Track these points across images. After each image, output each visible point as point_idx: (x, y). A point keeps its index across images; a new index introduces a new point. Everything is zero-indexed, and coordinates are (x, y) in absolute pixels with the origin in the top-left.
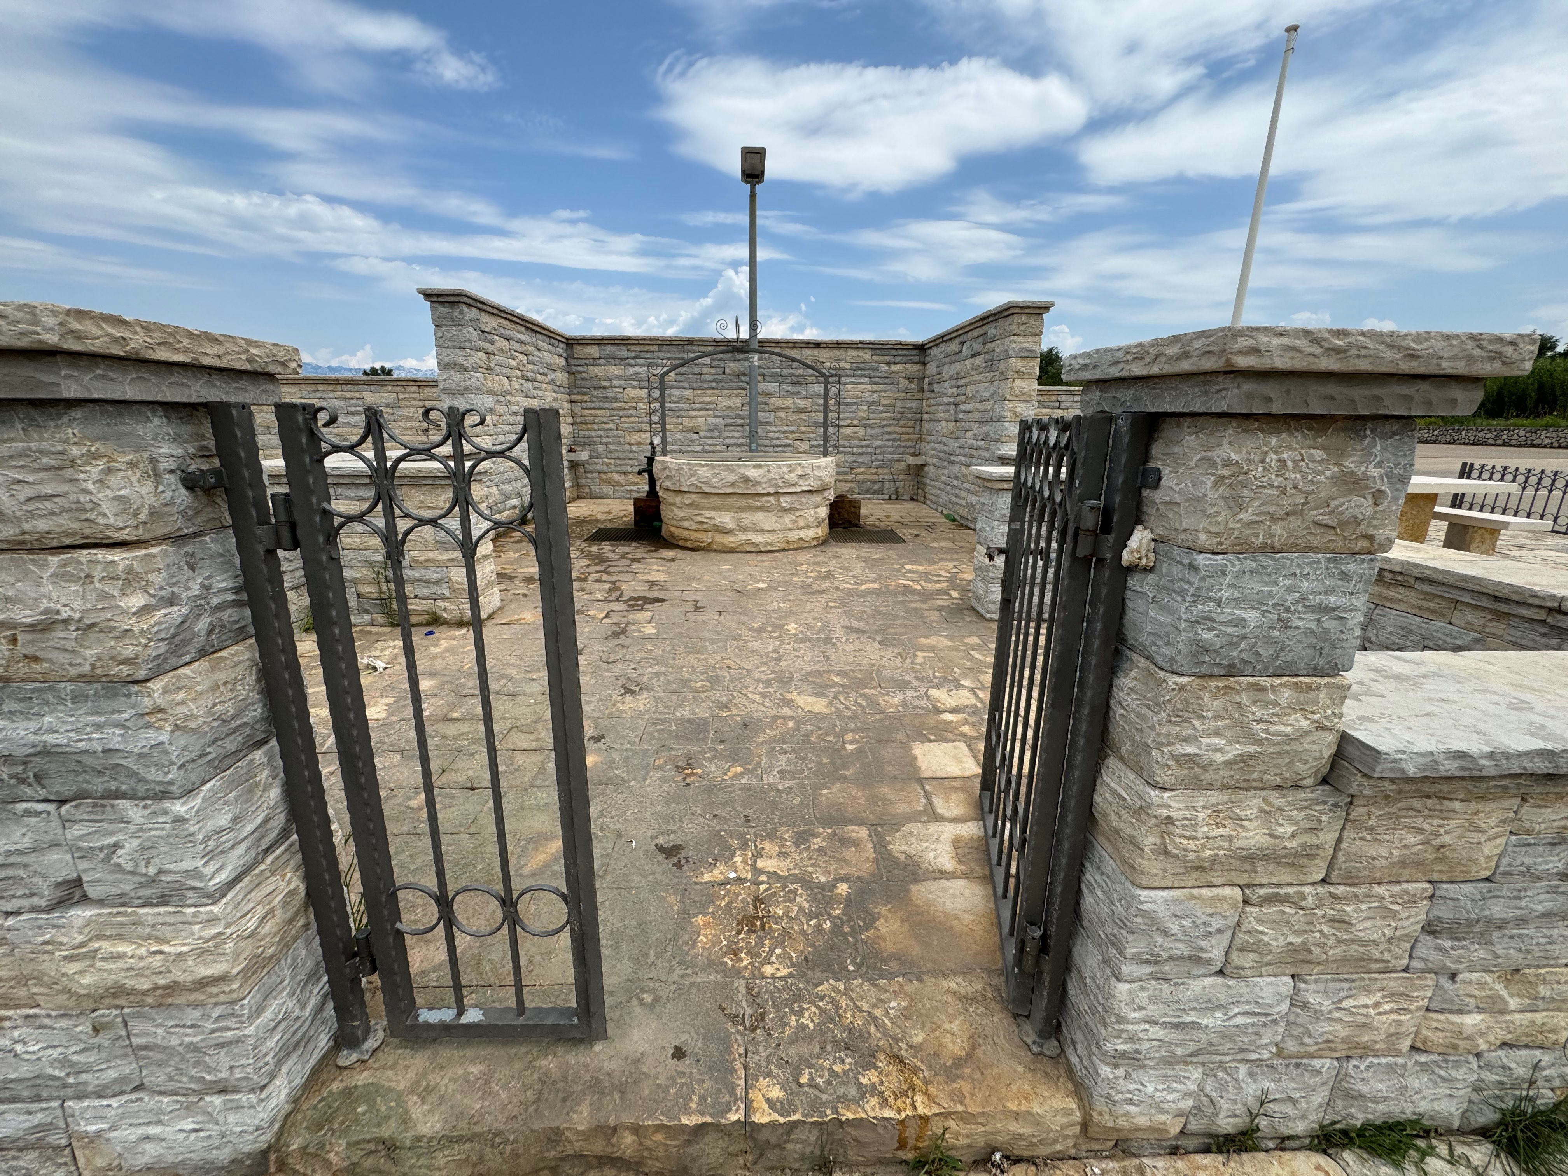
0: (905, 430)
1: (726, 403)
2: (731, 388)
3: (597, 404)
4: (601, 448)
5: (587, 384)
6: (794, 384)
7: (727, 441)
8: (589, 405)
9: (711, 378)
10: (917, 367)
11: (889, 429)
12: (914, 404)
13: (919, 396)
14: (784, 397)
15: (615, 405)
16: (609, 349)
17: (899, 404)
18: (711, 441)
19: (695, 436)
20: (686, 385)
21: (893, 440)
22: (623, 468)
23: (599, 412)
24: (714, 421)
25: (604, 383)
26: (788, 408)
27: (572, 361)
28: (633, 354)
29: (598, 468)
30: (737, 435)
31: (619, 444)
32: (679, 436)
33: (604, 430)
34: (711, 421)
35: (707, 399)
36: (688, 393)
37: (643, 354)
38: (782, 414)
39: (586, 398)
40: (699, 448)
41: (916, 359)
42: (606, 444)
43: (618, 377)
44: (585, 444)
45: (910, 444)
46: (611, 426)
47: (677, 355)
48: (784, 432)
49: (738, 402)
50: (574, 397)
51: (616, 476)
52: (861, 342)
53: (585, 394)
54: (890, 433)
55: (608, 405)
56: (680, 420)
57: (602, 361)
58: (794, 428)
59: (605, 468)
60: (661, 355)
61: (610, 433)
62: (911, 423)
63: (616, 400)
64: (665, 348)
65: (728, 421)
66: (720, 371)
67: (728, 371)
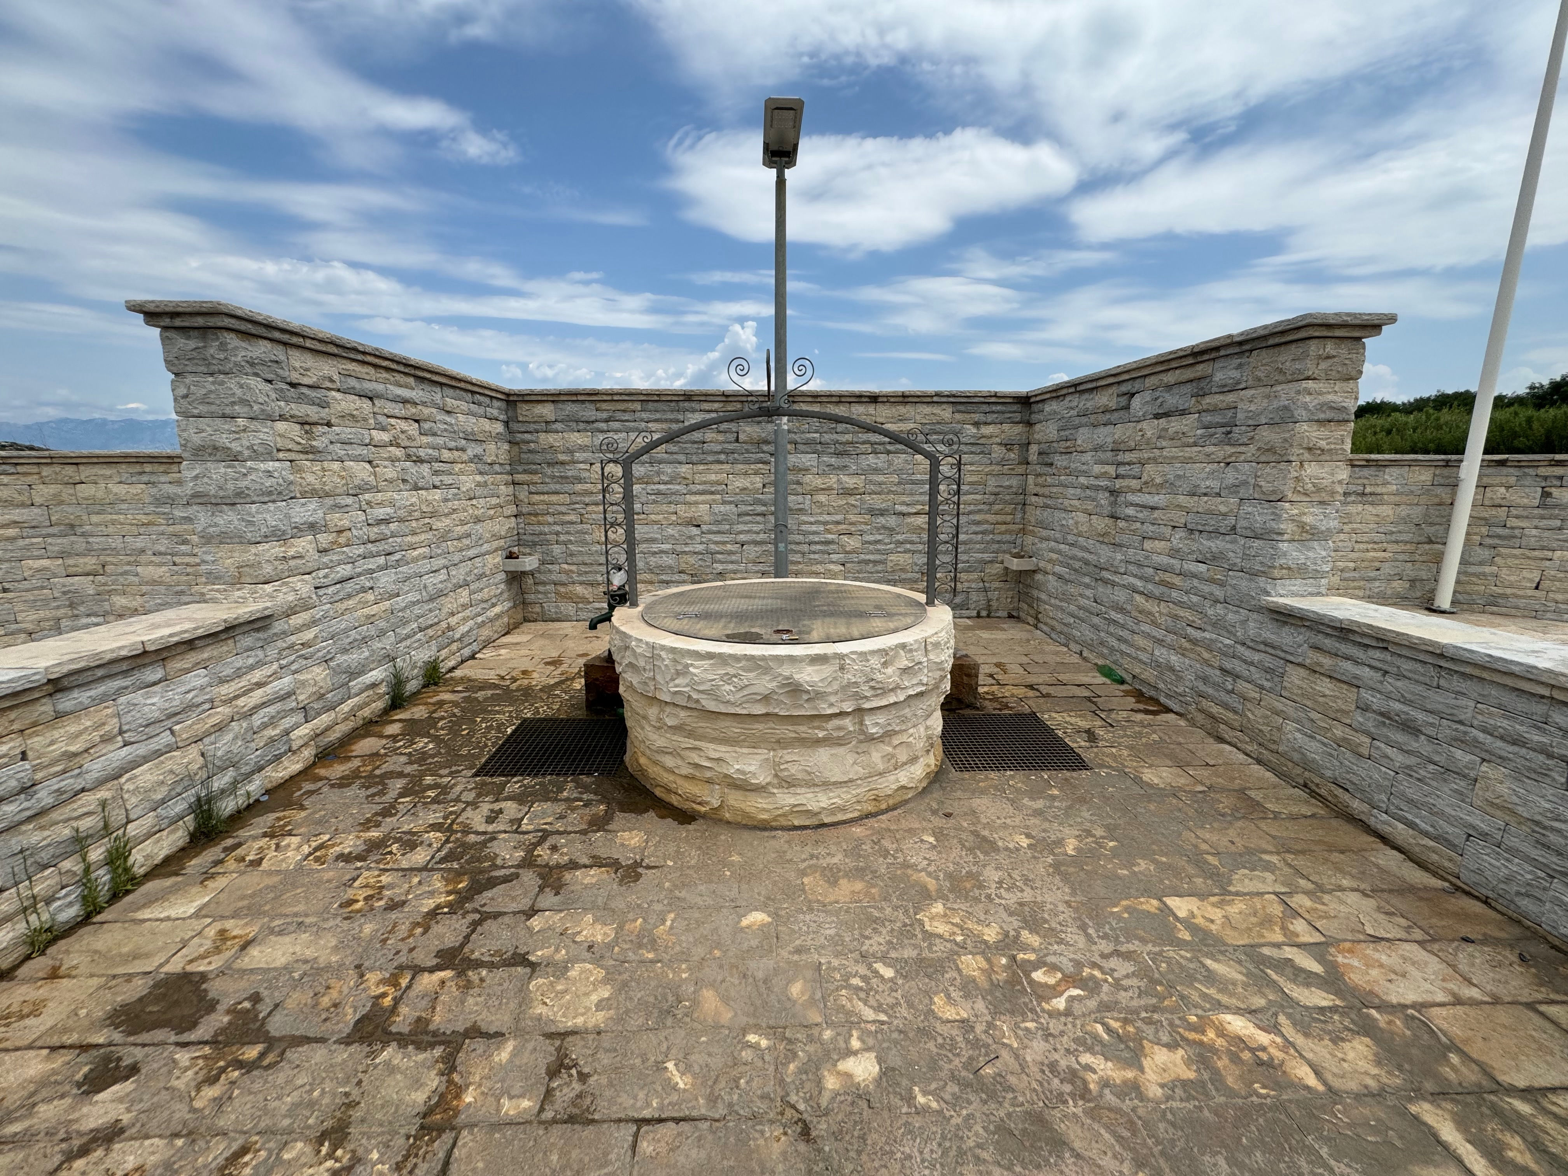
0: (1000, 518)
1: (740, 483)
2: (747, 462)
3: (553, 487)
4: (557, 550)
5: (538, 458)
6: (838, 454)
7: (742, 537)
8: (540, 488)
9: (718, 448)
10: (1019, 428)
11: (978, 517)
12: (1014, 482)
13: (1021, 469)
14: (824, 473)
15: (579, 487)
16: (570, 408)
17: (992, 482)
18: (718, 538)
19: (695, 531)
20: (682, 458)
21: (982, 533)
22: (590, 578)
23: (554, 498)
24: (722, 508)
25: (562, 457)
26: (830, 489)
27: (514, 426)
28: (605, 415)
29: (553, 577)
30: (756, 528)
31: (584, 543)
32: (670, 531)
33: (563, 523)
34: (717, 508)
35: (713, 477)
36: (684, 469)
37: (619, 415)
38: (822, 498)
39: (536, 478)
40: (700, 548)
41: (1018, 417)
42: (565, 543)
43: (583, 448)
44: (535, 544)
45: (1007, 537)
46: (572, 517)
47: (670, 416)
48: (825, 523)
49: (758, 481)
50: (519, 477)
51: (579, 589)
52: (937, 394)
53: (535, 472)
54: (978, 523)
55: (568, 487)
56: (672, 508)
57: (558, 426)
58: (839, 517)
59: (563, 578)
60: (644, 415)
61: (572, 528)
62: (1009, 508)
63: (580, 480)
64: (651, 405)
65: (743, 508)
66: (732, 437)
67: (742, 437)
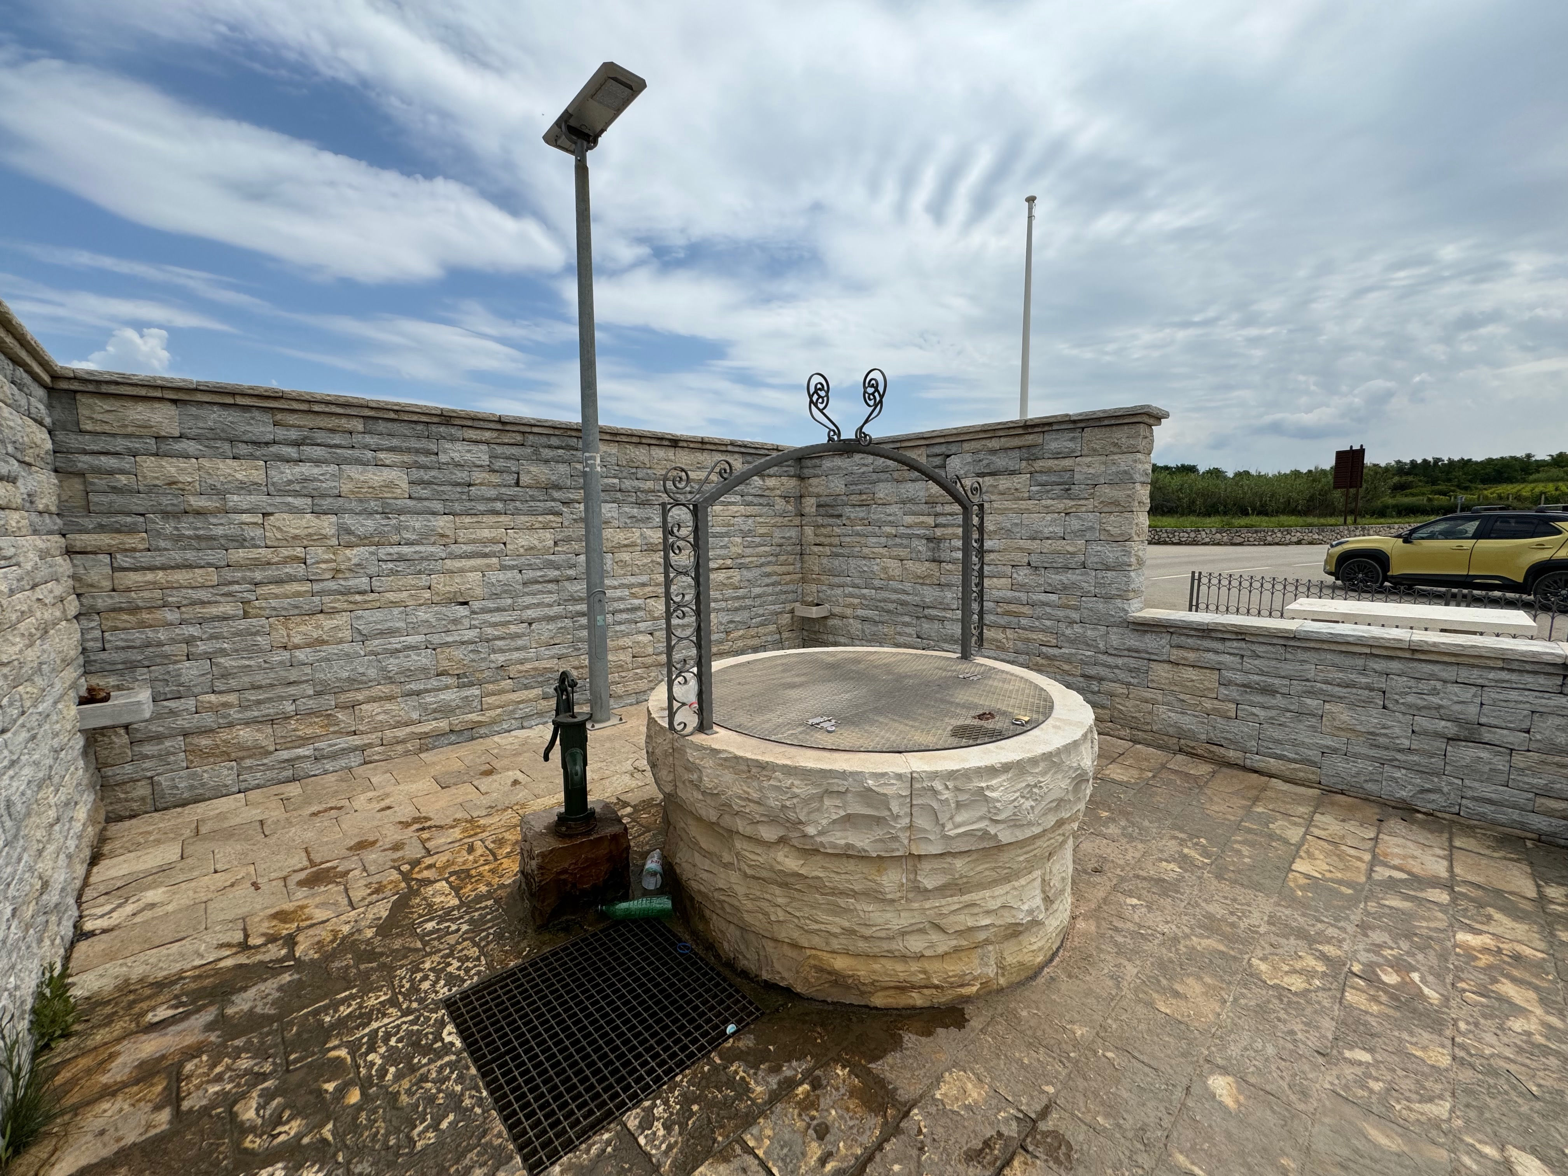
0: (784, 569)
1: (524, 540)
2: (532, 513)
3: (177, 556)
4: (190, 671)
5: (138, 503)
6: (641, 504)
7: (531, 613)
8: (145, 558)
9: (493, 493)
10: (793, 482)
11: (768, 569)
12: (793, 533)
13: (797, 520)
14: (626, 527)
15: (239, 555)
16: (214, 417)
17: (777, 533)
18: (497, 618)
19: (462, 611)
20: (438, 506)
21: (773, 584)
22: (269, 710)
23: (181, 576)
24: (502, 576)
25: (197, 502)
26: (633, 545)
27: (73, 441)
28: (293, 434)
29: (180, 723)
30: (548, 599)
31: (255, 650)
32: (422, 615)
33: (201, 622)
34: (495, 576)
35: (486, 533)
36: (442, 523)
37: (320, 436)
38: (625, 556)
39: (131, 541)
40: (471, 634)
41: (792, 471)
42: (209, 657)
43: (244, 488)
44: (132, 666)
45: (791, 587)
46: (227, 608)
47: (414, 444)
48: (630, 586)
49: (548, 537)
50: (81, 540)
51: (245, 734)
52: (732, 444)
53: (131, 530)
54: (768, 575)
55: (213, 556)
56: (424, 580)
57: (190, 446)
58: (644, 578)
59: (208, 719)
60: (369, 439)
61: (224, 628)
62: (791, 559)
63: (241, 542)
64: (382, 426)
65: (530, 574)
66: (511, 479)
67: (525, 479)
